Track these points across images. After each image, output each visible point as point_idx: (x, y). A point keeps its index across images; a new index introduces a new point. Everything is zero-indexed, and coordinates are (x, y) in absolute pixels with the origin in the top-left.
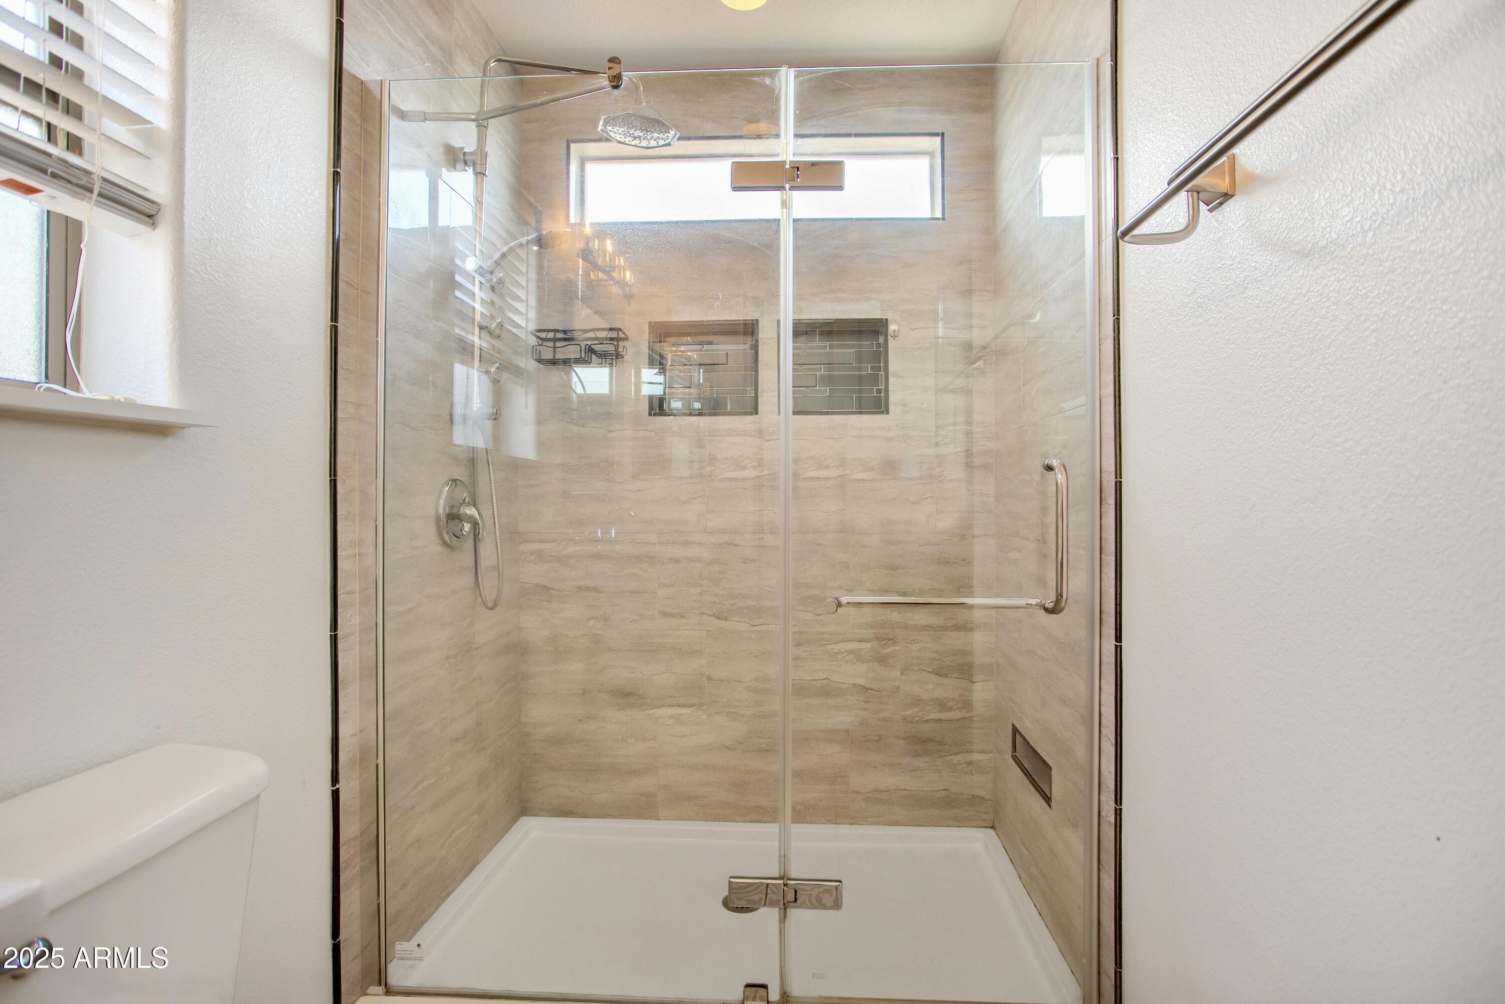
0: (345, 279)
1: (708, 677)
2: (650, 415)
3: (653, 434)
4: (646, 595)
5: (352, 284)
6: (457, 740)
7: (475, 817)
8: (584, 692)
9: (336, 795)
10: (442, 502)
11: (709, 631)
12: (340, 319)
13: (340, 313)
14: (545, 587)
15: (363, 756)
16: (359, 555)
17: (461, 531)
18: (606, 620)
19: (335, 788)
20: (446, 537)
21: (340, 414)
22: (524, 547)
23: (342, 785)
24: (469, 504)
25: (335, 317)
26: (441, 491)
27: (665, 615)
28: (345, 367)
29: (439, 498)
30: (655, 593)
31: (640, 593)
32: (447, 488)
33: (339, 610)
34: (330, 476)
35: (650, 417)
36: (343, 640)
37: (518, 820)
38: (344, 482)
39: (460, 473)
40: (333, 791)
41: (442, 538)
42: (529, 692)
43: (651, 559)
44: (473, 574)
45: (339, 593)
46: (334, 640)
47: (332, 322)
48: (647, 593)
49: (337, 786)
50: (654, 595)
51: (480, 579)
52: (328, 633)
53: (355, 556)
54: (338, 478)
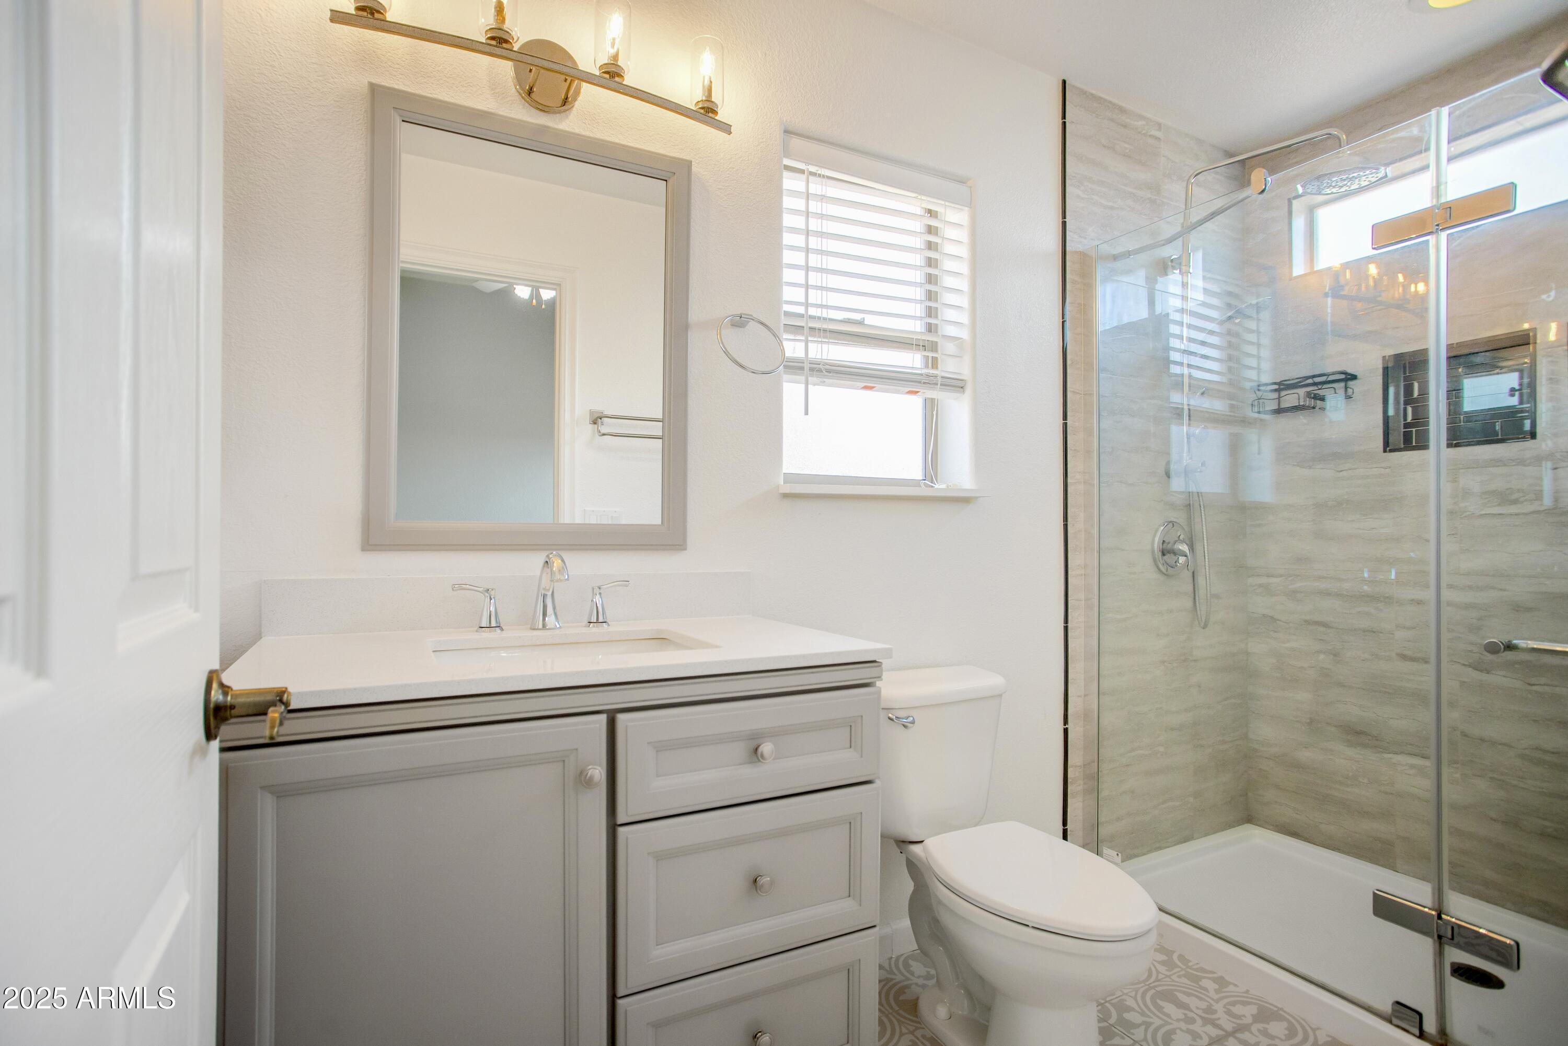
0: (1072, 390)
1: (1462, 732)
2: (1385, 451)
3: (1388, 470)
4: (1381, 635)
5: (1078, 392)
6: (1172, 729)
7: (1191, 799)
8: (1311, 722)
9: (1066, 731)
10: (1157, 539)
11: (1464, 682)
12: (1068, 417)
13: (1069, 414)
14: (1272, 617)
15: (1086, 716)
16: (1084, 575)
17: (1176, 562)
18: (1335, 655)
19: (1065, 727)
20: (1163, 568)
21: (1069, 480)
22: (1251, 581)
23: (1070, 726)
24: (1183, 542)
25: (1065, 417)
26: (1157, 530)
27: (1404, 657)
28: (1073, 449)
29: (1155, 536)
30: (1392, 634)
31: (1374, 632)
32: (1162, 528)
33: (1070, 611)
34: (1064, 522)
35: (1386, 454)
36: (1073, 631)
37: (1243, 824)
38: (1073, 525)
39: (1179, 517)
40: (1064, 729)
41: (1159, 569)
42: (1256, 712)
43: (1388, 600)
44: (1192, 599)
45: (1069, 599)
46: (1066, 629)
47: (1063, 420)
48: (1382, 633)
49: (1067, 726)
50: (1391, 635)
51: (1197, 602)
52: (1062, 625)
53: (1082, 575)
54: (1069, 523)
